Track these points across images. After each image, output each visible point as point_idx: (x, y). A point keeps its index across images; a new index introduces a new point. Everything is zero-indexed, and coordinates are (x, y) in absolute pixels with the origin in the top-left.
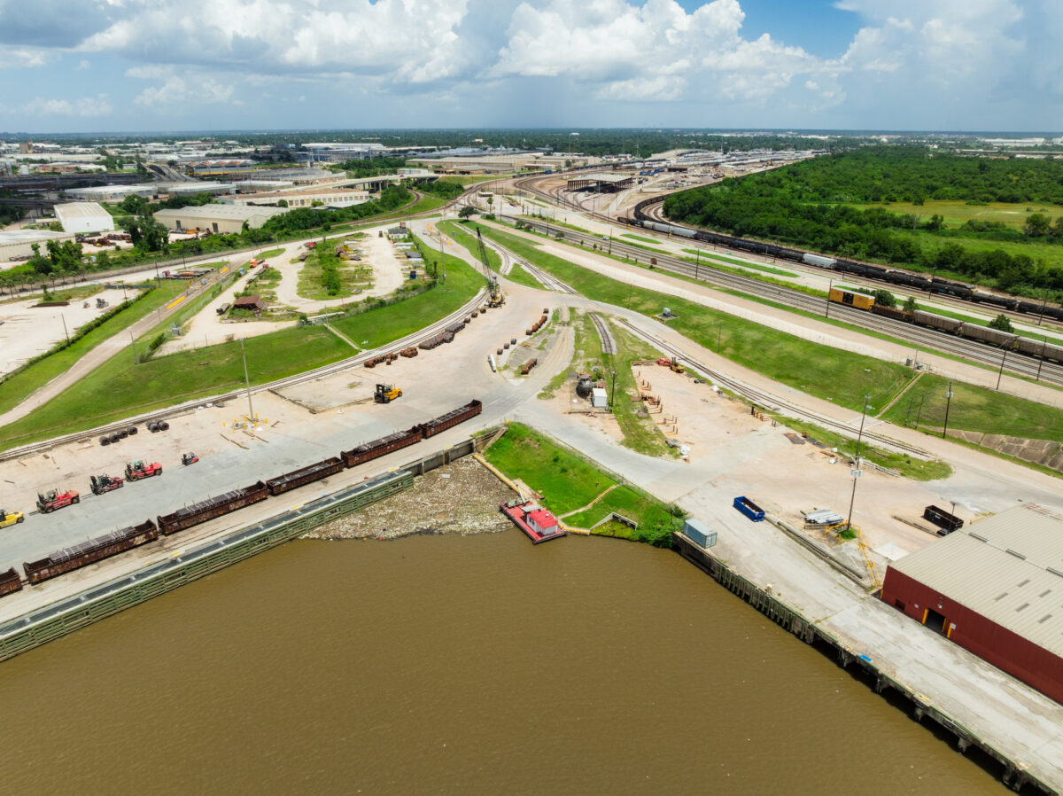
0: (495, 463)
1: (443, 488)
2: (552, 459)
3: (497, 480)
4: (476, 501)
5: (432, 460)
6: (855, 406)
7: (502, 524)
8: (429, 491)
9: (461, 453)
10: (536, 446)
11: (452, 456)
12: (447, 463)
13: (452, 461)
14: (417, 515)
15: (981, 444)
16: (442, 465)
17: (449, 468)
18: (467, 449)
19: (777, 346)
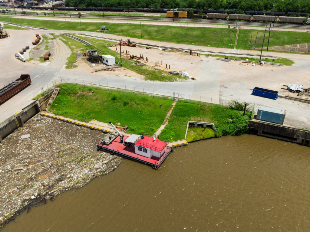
0: (65, 114)
1: (30, 147)
2: (110, 99)
3: (74, 126)
4: (69, 149)
5: (5, 127)
6: (222, 46)
7: (110, 161)
8: (16, 155)
9: (29, 114)
10: (91, 94)
11: (23, 118)
12: (21, 125)
13: (24, 123)
14: (16, 185)
15: (282, 50)
16: (17, 128)
17: (25, 129)
18: (33, 111)
19: (168, 31)
